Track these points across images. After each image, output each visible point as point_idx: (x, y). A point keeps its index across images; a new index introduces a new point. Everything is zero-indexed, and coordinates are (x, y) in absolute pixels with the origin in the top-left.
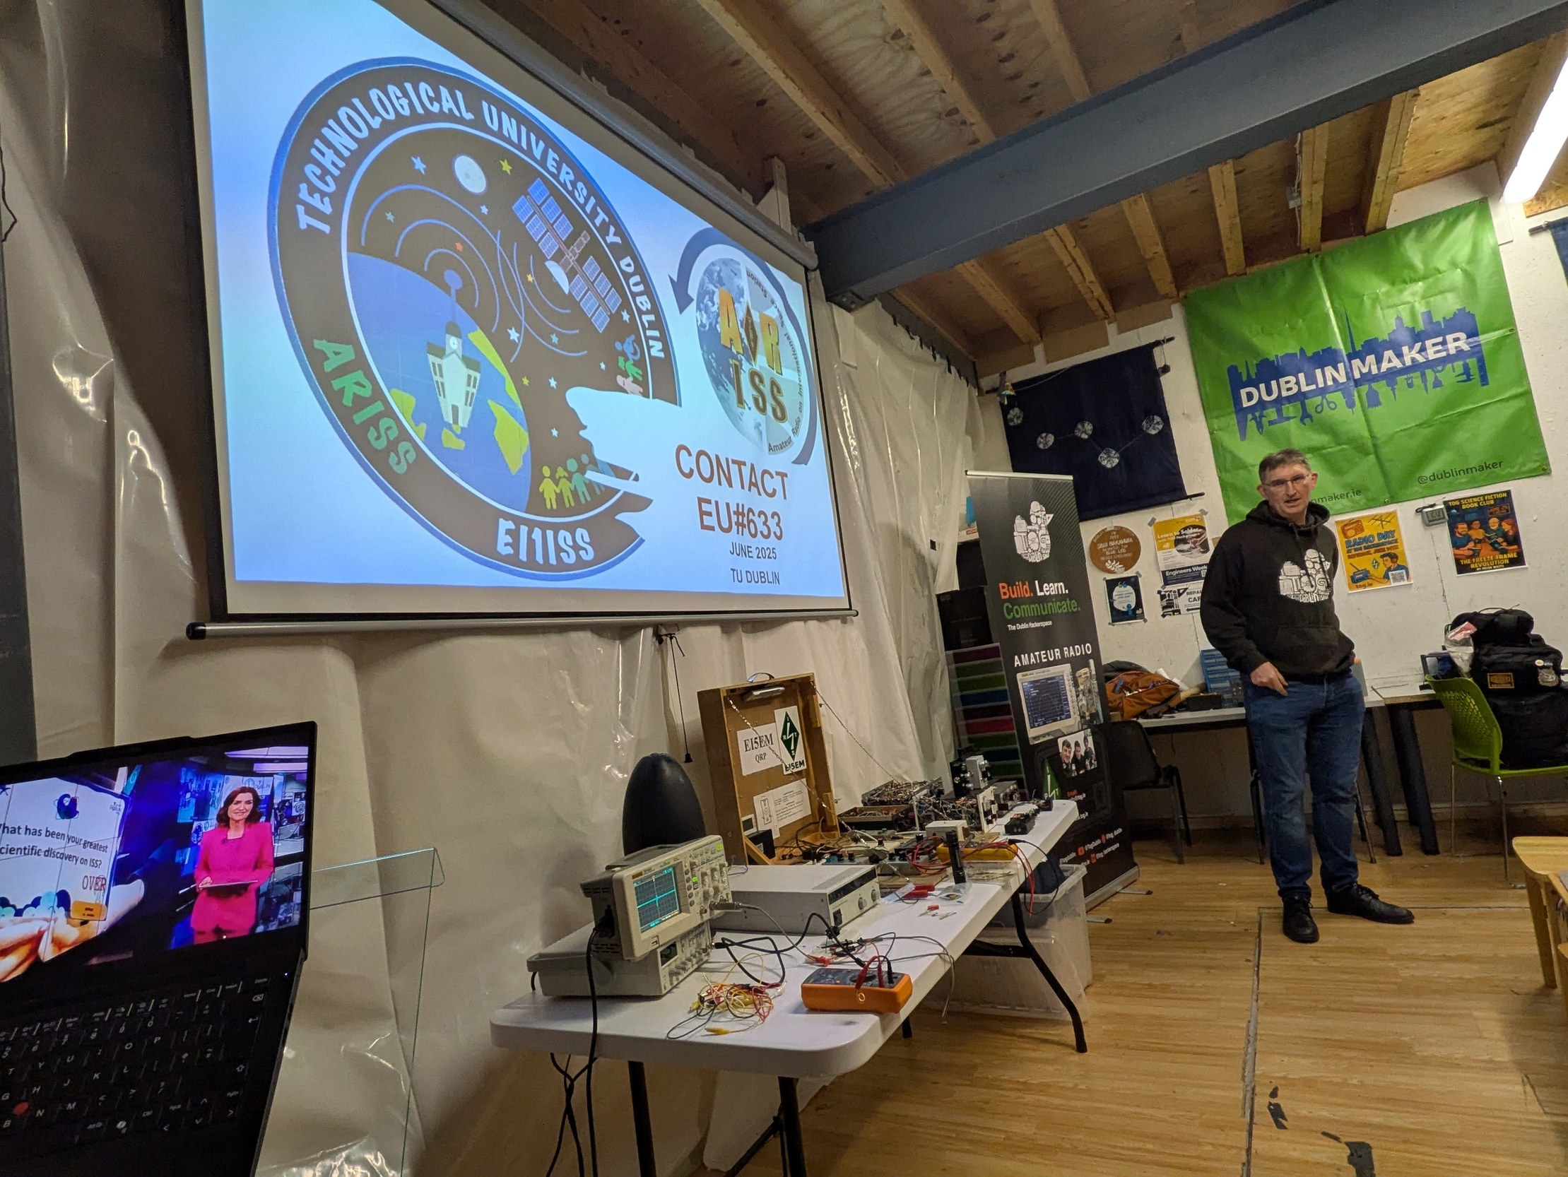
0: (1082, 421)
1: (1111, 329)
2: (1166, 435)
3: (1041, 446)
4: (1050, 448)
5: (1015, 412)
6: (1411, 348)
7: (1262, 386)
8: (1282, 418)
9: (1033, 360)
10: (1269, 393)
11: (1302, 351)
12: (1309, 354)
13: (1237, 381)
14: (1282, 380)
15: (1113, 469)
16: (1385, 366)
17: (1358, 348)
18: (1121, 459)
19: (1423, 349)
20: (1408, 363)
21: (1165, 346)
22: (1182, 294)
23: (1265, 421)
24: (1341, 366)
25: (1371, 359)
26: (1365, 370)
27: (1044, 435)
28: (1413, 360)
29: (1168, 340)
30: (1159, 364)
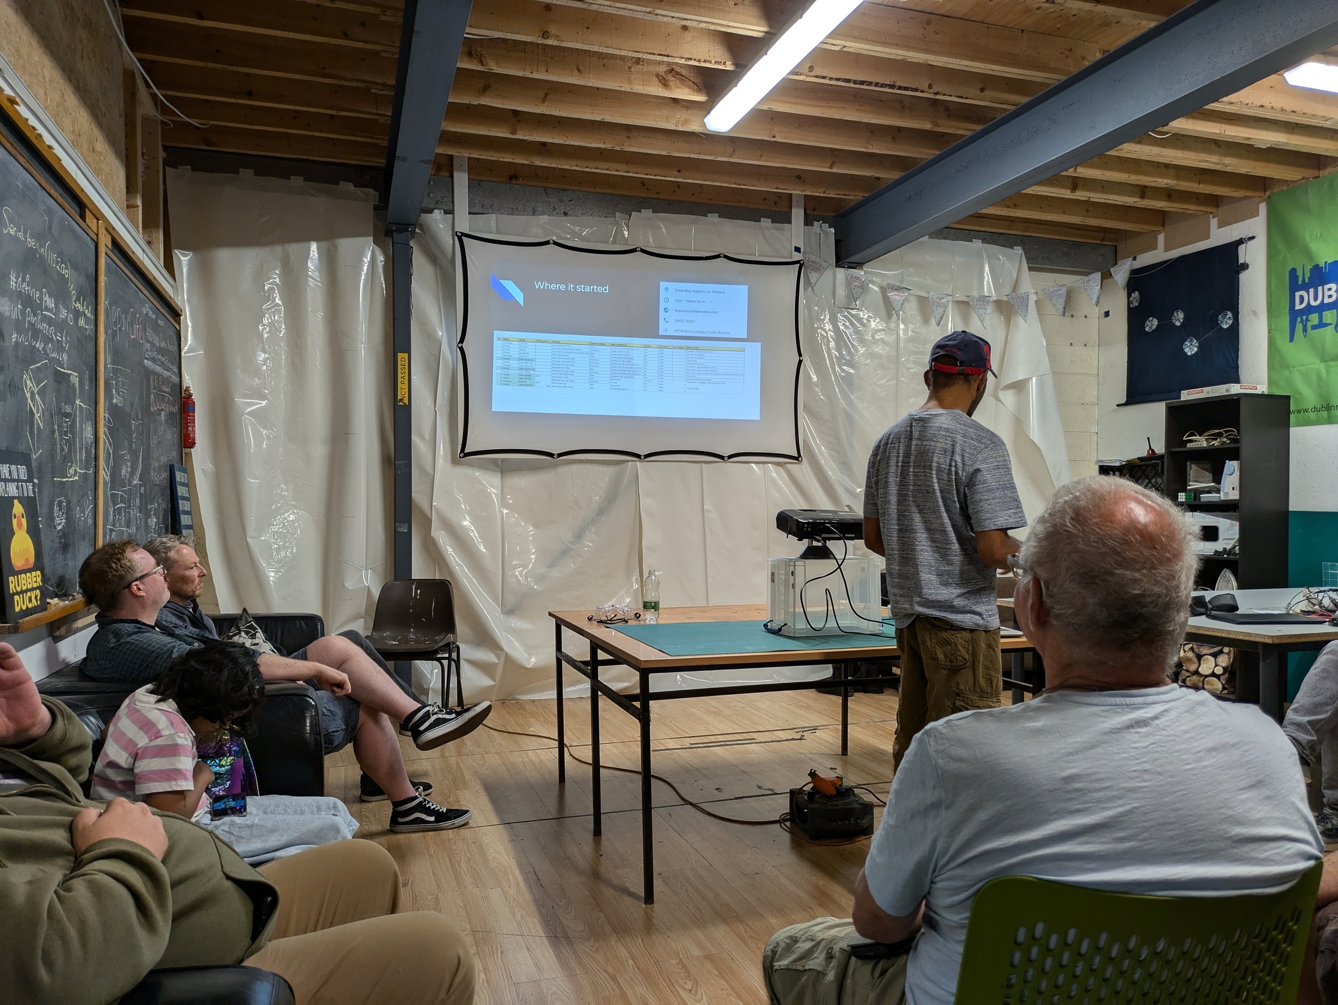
0: (1177, 309)
1: (1214, 222)
2: (1235, 327)
3: (1147, 329)
4: (1153, 331)
5: (1136, 295)
7: (1312, 291)
8: (1322, 325)
9: (1156, 248)
10: (1316, 299)
13: (1295, 285)
14: (1327, 287)
15: (1191, 356)
18: (1200, 347)
21: (1250, 243)
22: (1268, 193)
23: (1309, 325)
27: (1151, 319)
29: (1253, 238)
30: (1241, 261)
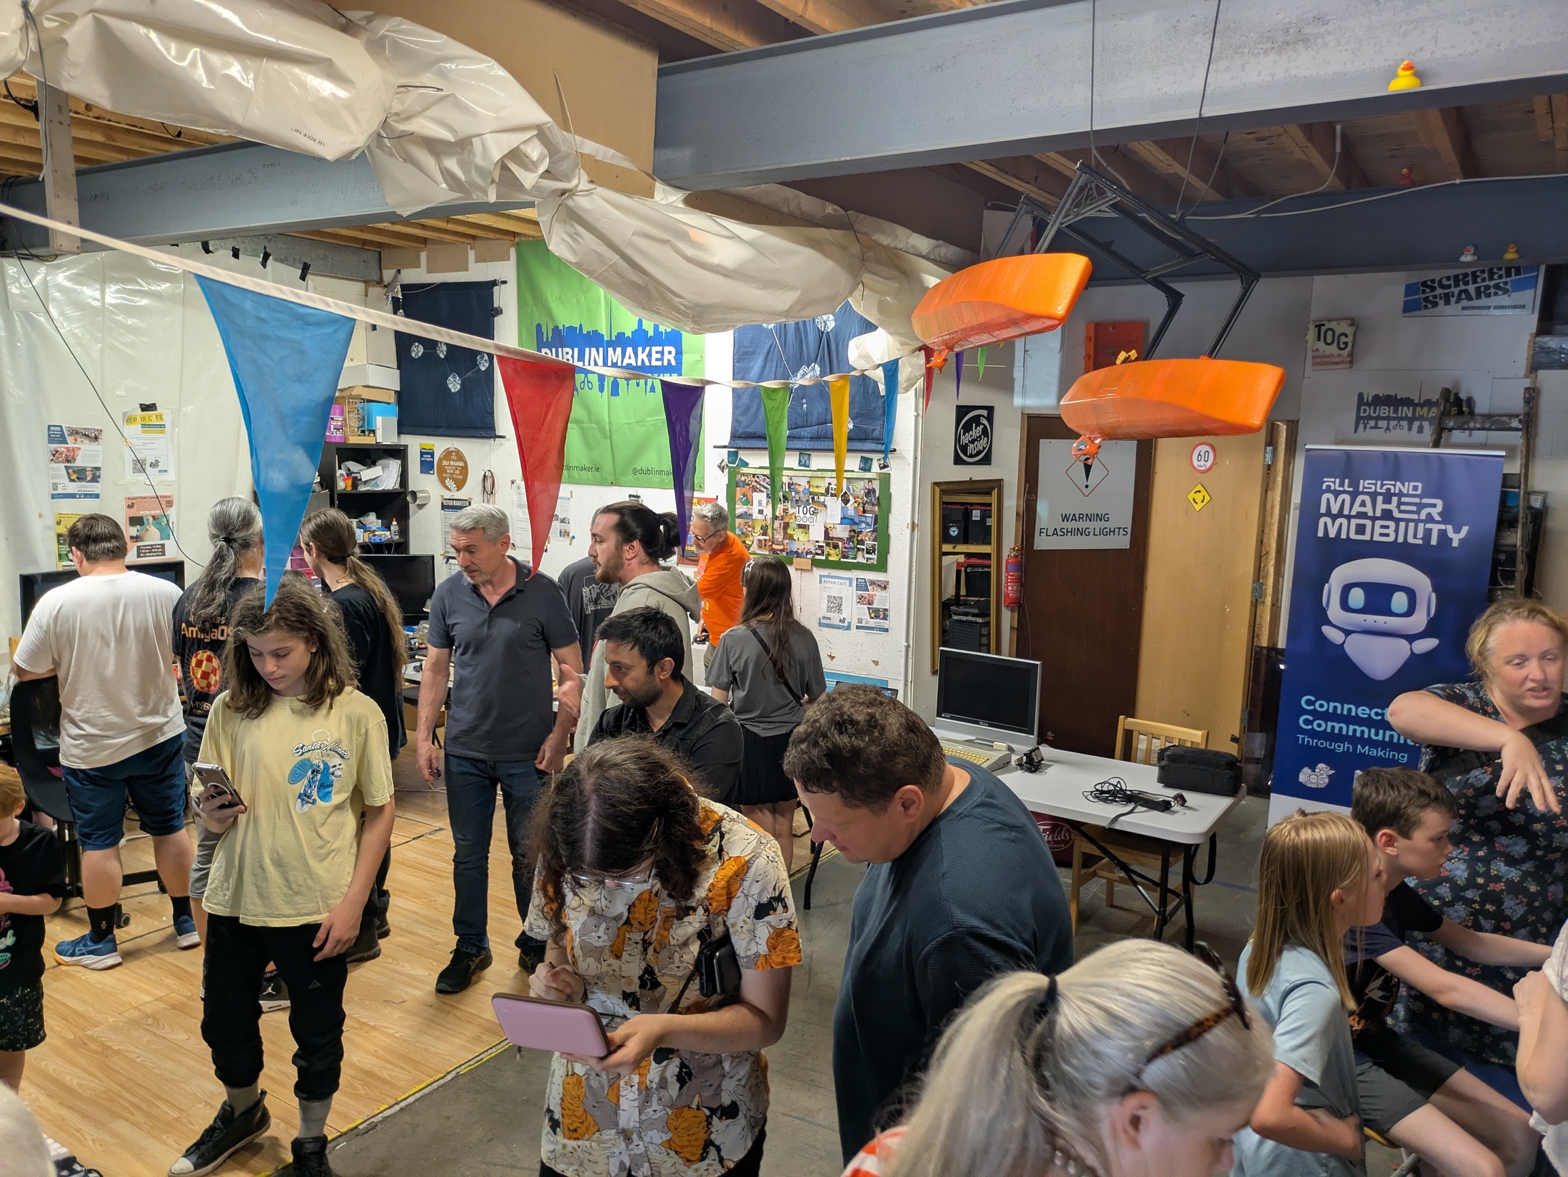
1: (471, 254)
3: (413, 355)
4: (419, 358)
6: (643, 352)
7: (554, 350)
9: (419, 266)
11: (581, 326)
12: (585, 332)
14: (565, 349)
15: (455, 393)
16: (626, 361)
17: (614, 338)
18: (462, 385)
19: (649, 355)
20: (639, 364)
21: (503, 287)
22: (517, 239)
24: (601, 350)
25: (619, 350)
26: (615, 361)
27: (417, 344)
28: (643, 360)
29: (504, 282)
30: (495, 305)
